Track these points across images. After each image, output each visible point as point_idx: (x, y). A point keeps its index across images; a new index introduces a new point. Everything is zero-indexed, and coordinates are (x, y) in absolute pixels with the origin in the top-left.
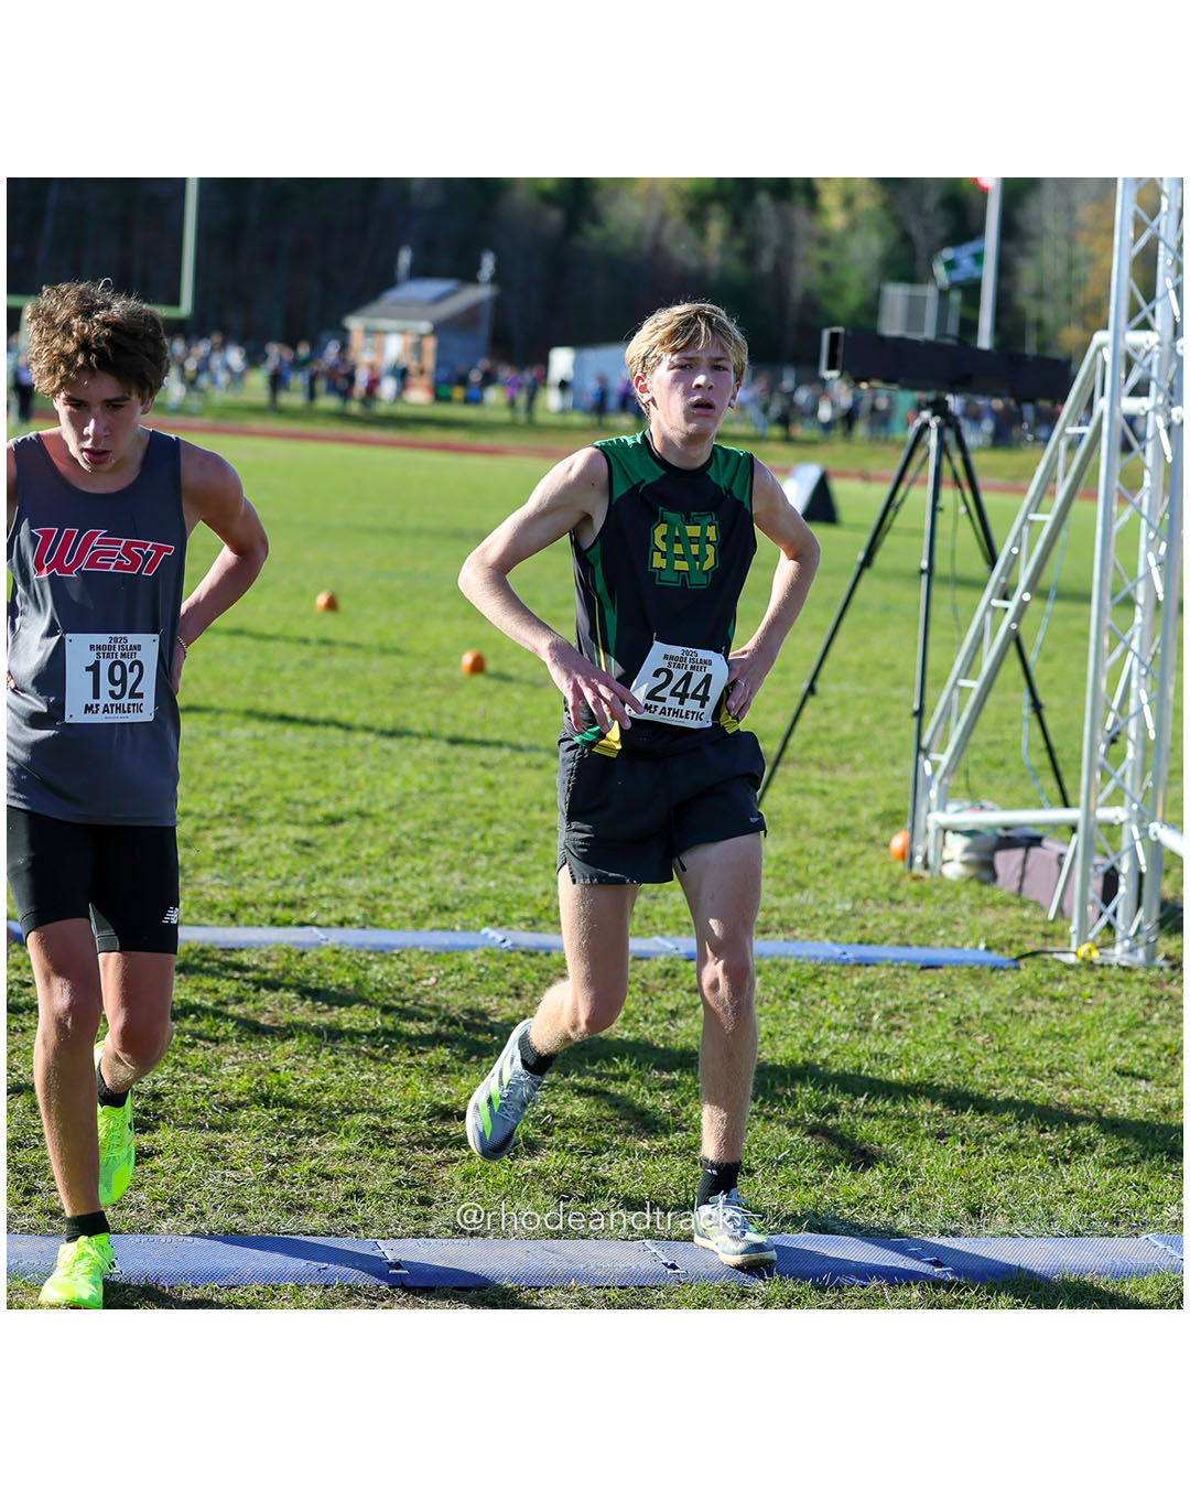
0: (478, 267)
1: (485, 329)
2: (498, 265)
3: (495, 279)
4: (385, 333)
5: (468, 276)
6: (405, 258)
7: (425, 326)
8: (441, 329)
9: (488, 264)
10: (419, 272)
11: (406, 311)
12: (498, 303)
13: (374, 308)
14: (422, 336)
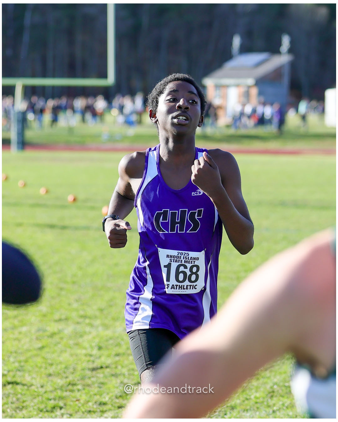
0: (280, 44)
1: (286, 81)
2: (292, 42)
3: (290, 51)
4: (227, 86)
5: (274, 49)
6: (237, 42)
7: (250, 81)
8: (261, 82)
9: (286, 42)
10: (245, 49)
11: (238, 73)
12: (293, 65)
13: (219, 73)
14: (249, 87)
